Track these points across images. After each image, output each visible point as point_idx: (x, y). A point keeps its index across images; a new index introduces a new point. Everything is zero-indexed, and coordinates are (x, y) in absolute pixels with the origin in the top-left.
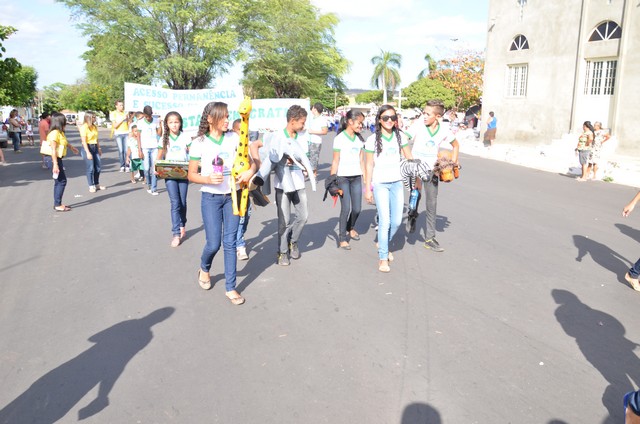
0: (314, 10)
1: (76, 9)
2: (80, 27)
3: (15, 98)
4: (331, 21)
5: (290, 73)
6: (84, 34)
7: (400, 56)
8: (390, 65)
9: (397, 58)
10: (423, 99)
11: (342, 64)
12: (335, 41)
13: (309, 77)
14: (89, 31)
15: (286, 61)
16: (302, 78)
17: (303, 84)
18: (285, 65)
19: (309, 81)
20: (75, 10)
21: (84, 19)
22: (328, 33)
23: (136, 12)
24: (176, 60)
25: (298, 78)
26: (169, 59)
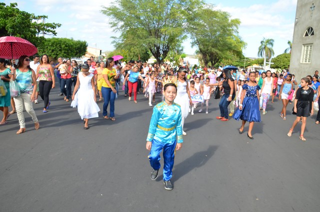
0: (228, 17)
3: (68, 55)
4: (236, 22)
6: (112, 27)
7: (273, 40)
8: (269, 46)
9: (272, 41)
10: (282, 64)
12: (238, 32)
13: (222, 51)
14: (115, 25)
16: (217, 51)
17: (217, 54)
18: (207, 44)
19: (219, 52)
20: (111, 17)
21: (114, 20)
22: (235, 28)
23: (138, 18)
24: (152, 39)
25: (214, 50)
26: (149, 39)
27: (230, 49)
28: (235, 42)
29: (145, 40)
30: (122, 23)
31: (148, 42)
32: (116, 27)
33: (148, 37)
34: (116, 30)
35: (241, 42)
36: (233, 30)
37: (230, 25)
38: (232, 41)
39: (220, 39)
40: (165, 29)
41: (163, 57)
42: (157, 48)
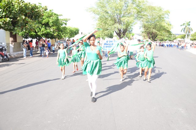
0: (162, 10)
1: (91, 12)
4: (168, 13)
13: (158, 31)
15: (151, 25)
17: (156, 33)
23: (107, 13)
24: (117, 25)
25: (154, 31)
26: (115, 25)
29: (112, 26)
30: (98, 16)
31: (114, 27)
32: (95, 19)
33: (114, 24)
34: (95, 21)
36: (165, 17)
37: (163, 14)
38: (164, 24)
39: (158, 23)
40: (124, 19)
41: (123, 36)
42: (119, 31)
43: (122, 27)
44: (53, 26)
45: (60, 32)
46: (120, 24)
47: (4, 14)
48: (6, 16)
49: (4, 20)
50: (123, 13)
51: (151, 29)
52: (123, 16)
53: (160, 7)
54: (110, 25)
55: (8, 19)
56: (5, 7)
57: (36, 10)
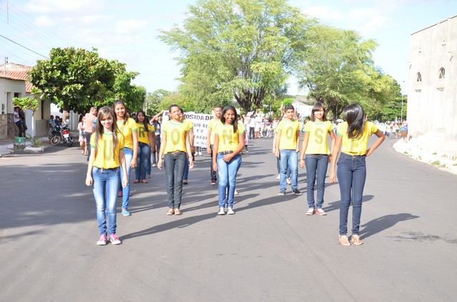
2: (174, 59)
4: (372, 44)
5: (328, 89)
6: (178, 64)
11: (378, 81)
12: (373, 62)
13: (345, 93)
19: (340, 96)
21: (180, 53)
22: (368, 55)
24: (240, 81)
25: (334, 93)
26: (234, 81)
27: (359, 90)
28: (370, 78)
29: (228, 83)
31: (233, 85)
33: (232, 78)
35: (379, 77)
36: (366, 58)
38: (363, 76)
39: (341, 76)
40: (257, 66)
41: (255, 107)
42: (245, 94)
43: (252, 86)
44: (120, 91)
45: (131, 102)
46: (246, 78)
47: (73, 78)
48: (72, 82)
49: (74, 88)
50: (255, 49)
51: (326, 91)
52: (256, 58)
53: (352, 32)
54: (223, 81)
55: (80, 86)
56: (78, 70)
57: (109, 69)
